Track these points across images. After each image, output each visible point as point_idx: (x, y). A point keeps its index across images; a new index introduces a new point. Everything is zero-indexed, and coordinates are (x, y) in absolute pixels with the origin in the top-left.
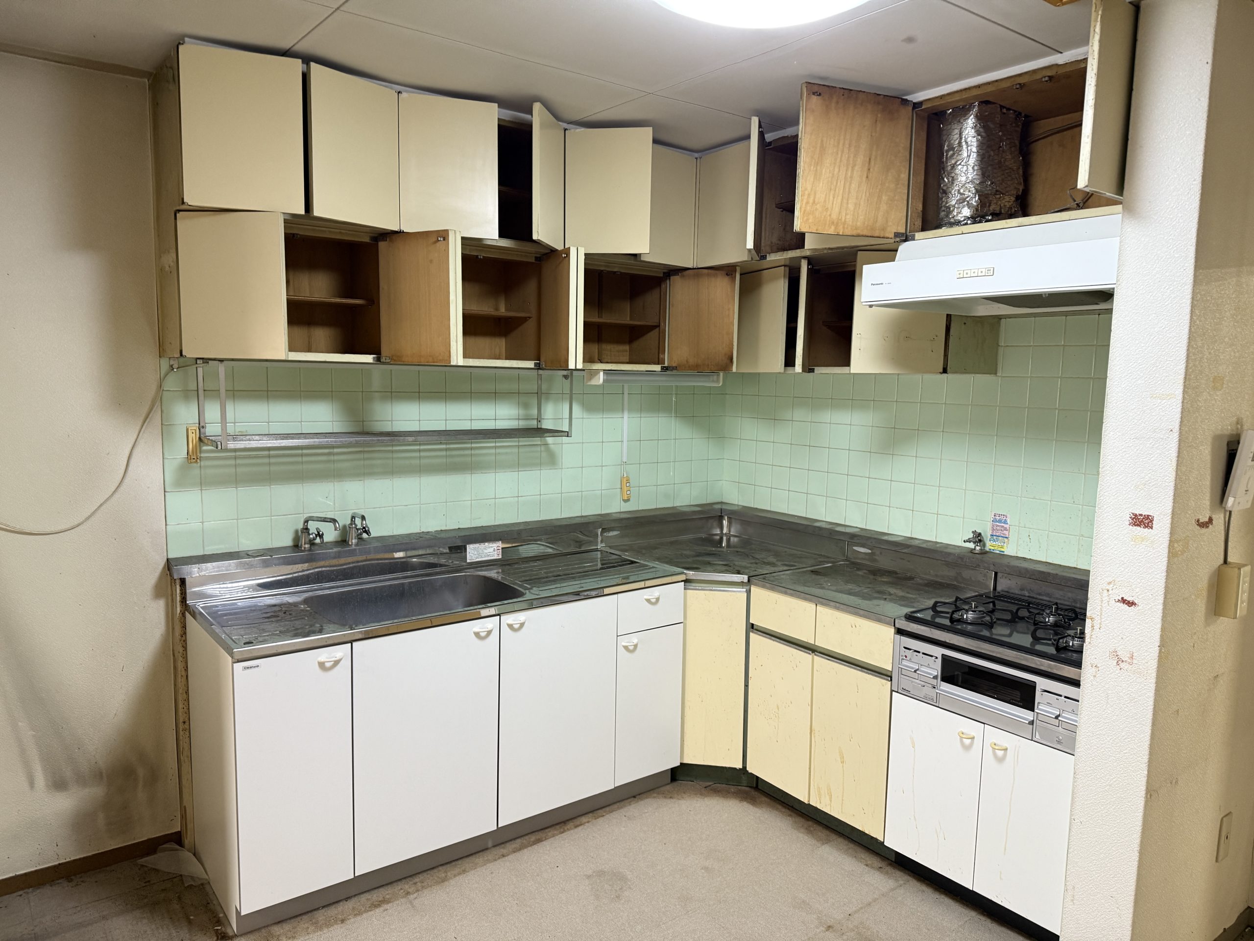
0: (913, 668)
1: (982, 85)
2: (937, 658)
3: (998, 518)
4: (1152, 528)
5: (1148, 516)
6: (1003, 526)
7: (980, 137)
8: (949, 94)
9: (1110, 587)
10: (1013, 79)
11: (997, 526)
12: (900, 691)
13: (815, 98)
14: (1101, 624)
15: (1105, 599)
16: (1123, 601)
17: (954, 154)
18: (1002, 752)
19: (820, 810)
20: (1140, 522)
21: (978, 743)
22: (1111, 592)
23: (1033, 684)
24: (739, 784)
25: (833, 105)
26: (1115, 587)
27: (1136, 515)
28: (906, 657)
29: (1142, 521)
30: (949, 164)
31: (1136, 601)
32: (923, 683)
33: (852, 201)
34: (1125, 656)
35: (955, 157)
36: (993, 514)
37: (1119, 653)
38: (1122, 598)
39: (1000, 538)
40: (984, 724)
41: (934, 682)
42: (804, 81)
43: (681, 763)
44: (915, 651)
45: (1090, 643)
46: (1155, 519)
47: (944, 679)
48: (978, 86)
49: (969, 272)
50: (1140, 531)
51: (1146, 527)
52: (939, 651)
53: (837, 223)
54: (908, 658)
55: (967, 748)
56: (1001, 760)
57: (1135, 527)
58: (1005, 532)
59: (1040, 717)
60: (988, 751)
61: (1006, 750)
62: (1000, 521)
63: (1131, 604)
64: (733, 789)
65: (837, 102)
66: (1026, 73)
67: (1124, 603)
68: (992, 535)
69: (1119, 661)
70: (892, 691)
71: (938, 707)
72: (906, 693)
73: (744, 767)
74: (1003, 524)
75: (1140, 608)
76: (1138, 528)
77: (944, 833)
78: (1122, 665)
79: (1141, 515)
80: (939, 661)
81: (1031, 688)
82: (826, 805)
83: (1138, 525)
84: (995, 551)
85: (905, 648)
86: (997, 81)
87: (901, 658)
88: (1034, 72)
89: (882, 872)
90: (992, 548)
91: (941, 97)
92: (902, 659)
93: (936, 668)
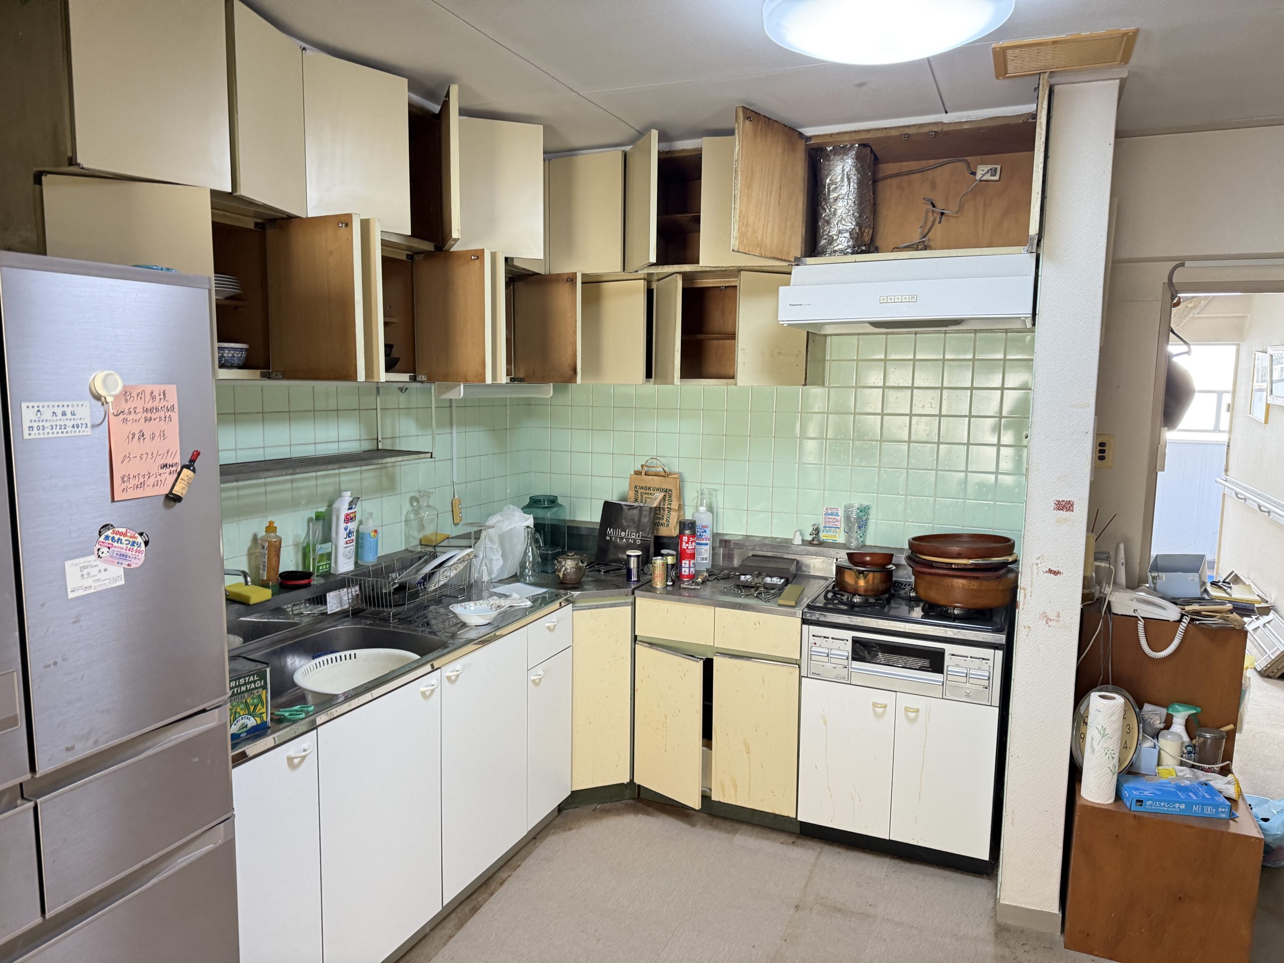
0: (825, 653)
1: (871, 130)
2: (847, 640)
3: (830, 512)
4: (1072, 511)
5: (1069, 501)
6: (835, 518)
7: (859, 176)
8: (838, 134)
9: (1038, 561)
10: (901, 129)
11: (829, 518)
12: (809, 676)
13: (747, 122)
14: (1031, 592)
15: (1035, 571)
16: (1050, 571)
17: (836, 188)
18: (915, 714)
19: (724, 803)
20: (1063, 507)
21: (890, 709)
22: (1039, 566)
23: (942, 651)
24: (622, 798)
25: (759, 131)
26: (1043, 561)
27: (1059, 501)
28: (815, 644)
29: (1065, 506)
30: (831, 197)
31: (1061, 571)
32: (834, 665)
33: (770, 225)
34: (1052, 616)
35: (837, 191)
36: (825, 508)
37: (1047, 614)
38: (1049, 569)
39: (833, 529)
40: (896, 692)
41: (845, 663)
42: (741, 105)
43: (572, 792)
44: (825, 637)
45: (1023, 609)
46: (1075, 503)
47: (853, 659)
48: (869, 131)
49: (893, 298)
50: (1063, 514)
51: (1067, 510)
52: (849, 635)
53: (761, 246)
54: (817, 645)
55: (879, 716)
56: (912, 721)
57: (1059, 511)
58: (837, 523)
59: (950, 677)
60: (901, 713)
61: (917, 711)
62: (832, 514)
63: (1056, 573)
64: (618, 804)
65: (761, 129)
66: (914, 125)
67: (1050, 573)
68: (825, 527)
69: (1048, 620)
70: (800, 677)
71: (850, 684)
72: (817, 677)
73: (632, 780)
74: (834, 517)
75: (1064, 575)
76: (1061, 512)
77: (859, 796)
78: (1050, 623)
79: (1063, 501)
80: (850, 643)
81: (941, 654)
82: (730, 797)
83: (1061, 509)
84: (828, 541)
85: (813, 636)
86: (886, 128)
87: (810, 645)
88: (921, 125)
89: (798, 846)
90: (826, 538)
91: (831, 135)
92: (812, 646)
93: (847, 648)
